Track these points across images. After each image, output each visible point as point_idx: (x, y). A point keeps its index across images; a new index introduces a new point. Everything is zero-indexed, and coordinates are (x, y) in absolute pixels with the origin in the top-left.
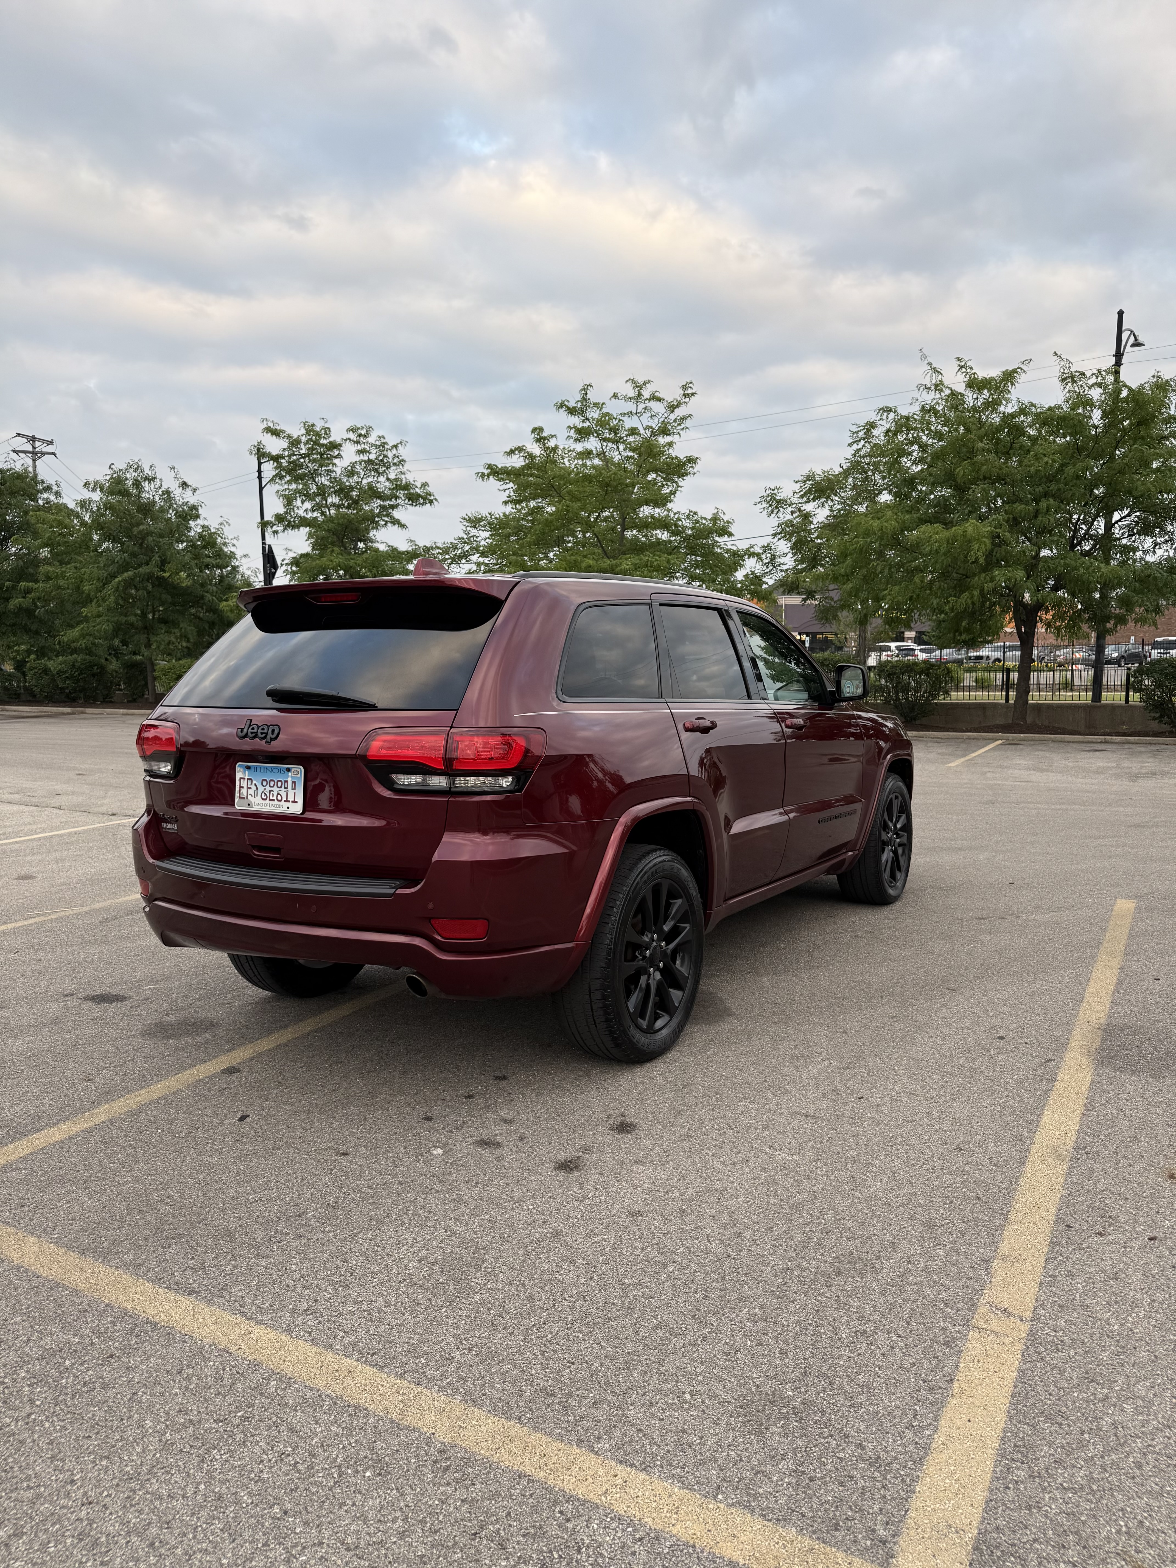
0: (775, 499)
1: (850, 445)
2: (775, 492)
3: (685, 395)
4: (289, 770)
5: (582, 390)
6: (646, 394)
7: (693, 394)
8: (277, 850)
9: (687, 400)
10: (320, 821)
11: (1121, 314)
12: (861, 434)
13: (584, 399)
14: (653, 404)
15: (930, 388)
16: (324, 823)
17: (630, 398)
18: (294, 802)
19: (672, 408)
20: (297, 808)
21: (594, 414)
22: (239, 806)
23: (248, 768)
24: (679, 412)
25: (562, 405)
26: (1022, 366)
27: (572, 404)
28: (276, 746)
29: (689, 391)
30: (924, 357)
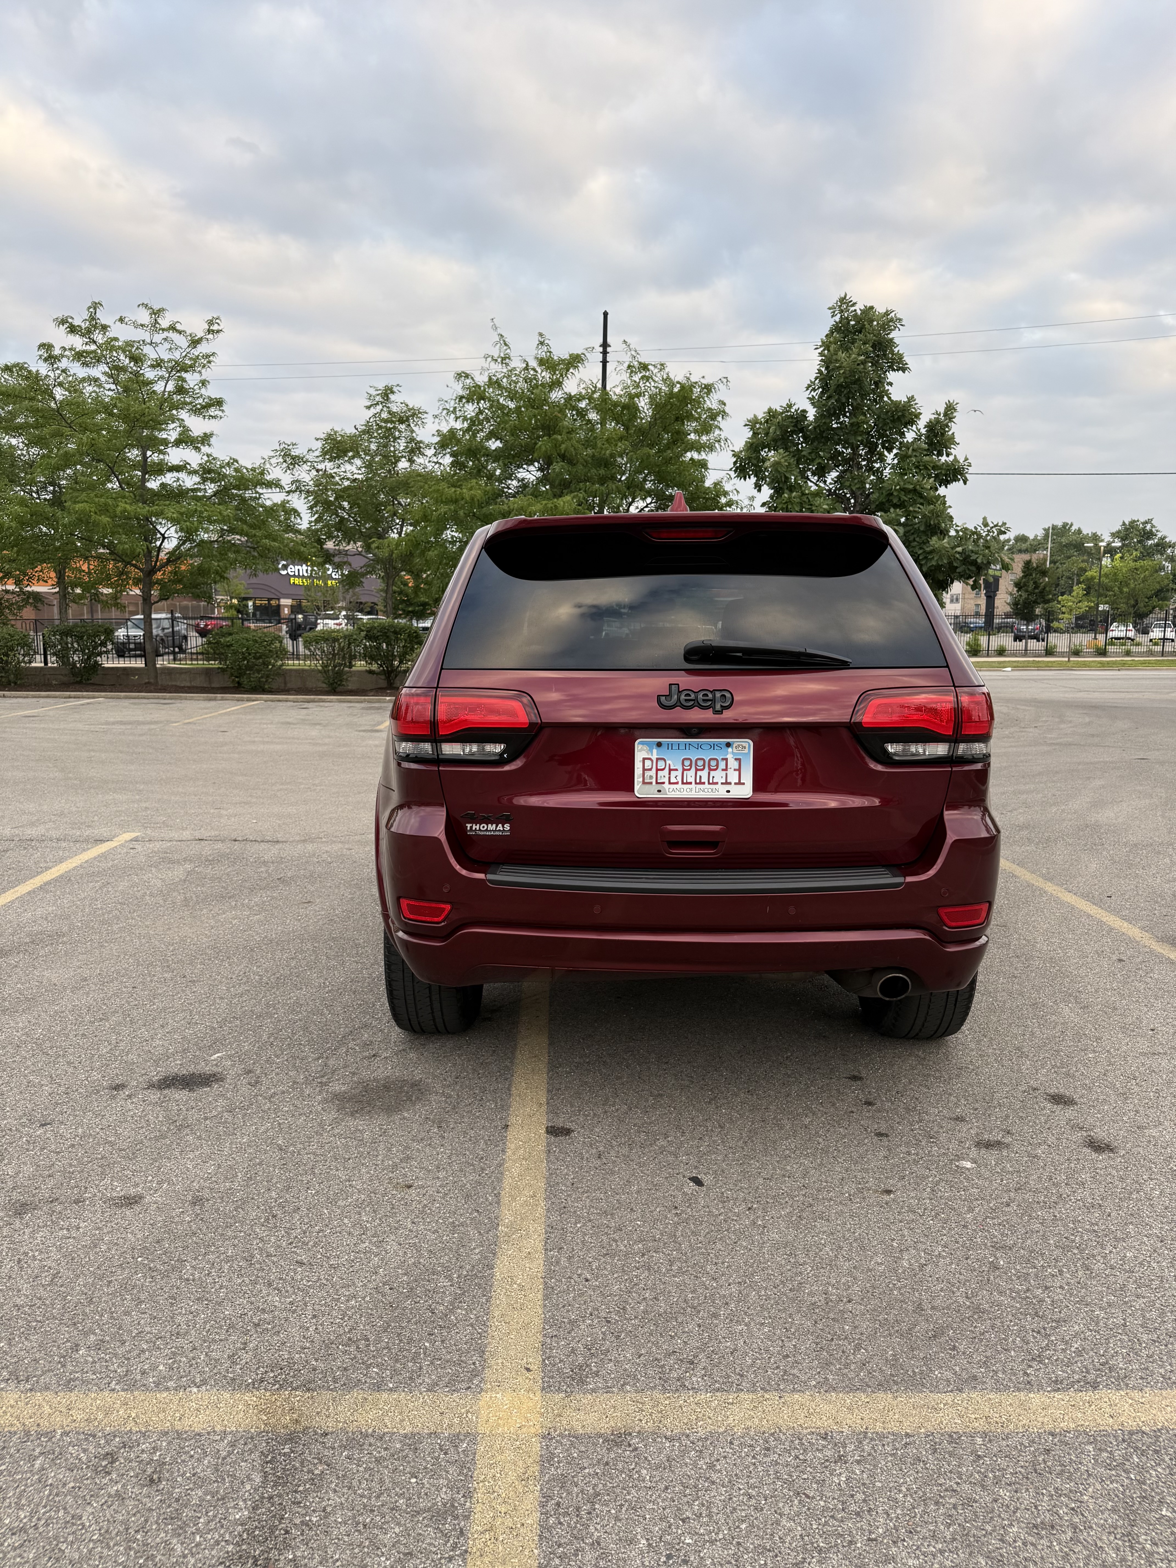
0: (290, 455)
1: (368, 408)
2: (290, 447)
3: (209, 331)
4: (728, 745)
5: (89, 308)
6: (164, 323)
7: (218, 331)
8: (713, 845)
9: (210, 336)
10: (786, 805)
11: (606, 314)
12: (378, 398)
13: (92, 318)
14: (172, 335)
15: (496, 360)
16: (793, 807)
17: (142, 325)
18: (740, 783)
19: (195, 342)
20: (745, 791)
21: (99, 338)
22: (641, 791)
23: (659, 745)
24: (202, 349)
25: (63, 322)
26: (585, 352)
27: (76, 323)
28: (728, 716)
29: (215, 327)
30: (495, 328)
